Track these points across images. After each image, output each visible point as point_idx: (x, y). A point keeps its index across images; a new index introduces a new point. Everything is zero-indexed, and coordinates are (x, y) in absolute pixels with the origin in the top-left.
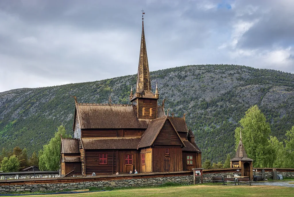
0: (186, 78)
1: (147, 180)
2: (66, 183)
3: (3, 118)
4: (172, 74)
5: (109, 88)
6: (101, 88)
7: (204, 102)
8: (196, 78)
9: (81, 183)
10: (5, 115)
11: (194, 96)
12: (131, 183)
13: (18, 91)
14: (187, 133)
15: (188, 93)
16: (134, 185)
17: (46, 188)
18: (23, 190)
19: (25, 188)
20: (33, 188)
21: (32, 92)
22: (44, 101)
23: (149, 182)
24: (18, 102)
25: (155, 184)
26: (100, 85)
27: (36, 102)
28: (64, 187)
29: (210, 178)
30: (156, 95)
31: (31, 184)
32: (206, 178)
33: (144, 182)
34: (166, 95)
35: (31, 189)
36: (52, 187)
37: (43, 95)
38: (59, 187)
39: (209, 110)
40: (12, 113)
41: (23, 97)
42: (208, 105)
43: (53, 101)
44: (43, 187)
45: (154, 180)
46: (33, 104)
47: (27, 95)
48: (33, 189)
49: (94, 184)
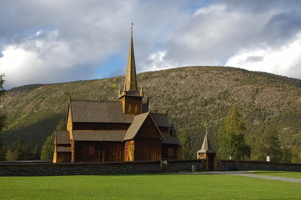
0: (187, 78)
1: (118, 168)
2: (44, 168)
3: (16, 111)
4: (173, 74)
5: (114, 86)
6: (107, 85)
7: (203, 100)
8: (195, 77)
9: (57, 168)
10: (18, 108)
11: (194, 94)
12: (103, 170)
13: (31, 86)
14: (169, 128)
15: (188, 91)
16: (106, 172)
17: (26, 172)
18: (6, 173)
19: (8, 171)
20: (15, 171)
21: (44, 88)
22: (54, 96)
23: (119, 170)
24: (30, 97)
25: (125, 172)
26: (107, 83)
27: (47, 97)
28: (42, 171)
29: (176, 167)
30: (141, 94)
31: (13, 168)
32: (173, 168)
33: (115, 169)
34: (168, 92)
35: (13, 173)
36: (31, 171)
37: (54, 90)
38: (38, 171)
39: (207, 107)
40: (23, 106)
41: (35, 92)
42: (206, 103)
43: (63, 96)
44: (23, 171)
45: (125, 168)
46: (44, 98)
47: (39, 90)
48: (14, 173)
49: (69, 169)
